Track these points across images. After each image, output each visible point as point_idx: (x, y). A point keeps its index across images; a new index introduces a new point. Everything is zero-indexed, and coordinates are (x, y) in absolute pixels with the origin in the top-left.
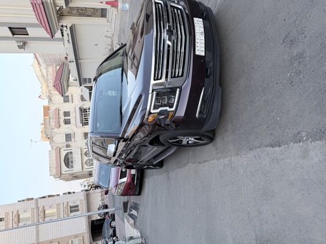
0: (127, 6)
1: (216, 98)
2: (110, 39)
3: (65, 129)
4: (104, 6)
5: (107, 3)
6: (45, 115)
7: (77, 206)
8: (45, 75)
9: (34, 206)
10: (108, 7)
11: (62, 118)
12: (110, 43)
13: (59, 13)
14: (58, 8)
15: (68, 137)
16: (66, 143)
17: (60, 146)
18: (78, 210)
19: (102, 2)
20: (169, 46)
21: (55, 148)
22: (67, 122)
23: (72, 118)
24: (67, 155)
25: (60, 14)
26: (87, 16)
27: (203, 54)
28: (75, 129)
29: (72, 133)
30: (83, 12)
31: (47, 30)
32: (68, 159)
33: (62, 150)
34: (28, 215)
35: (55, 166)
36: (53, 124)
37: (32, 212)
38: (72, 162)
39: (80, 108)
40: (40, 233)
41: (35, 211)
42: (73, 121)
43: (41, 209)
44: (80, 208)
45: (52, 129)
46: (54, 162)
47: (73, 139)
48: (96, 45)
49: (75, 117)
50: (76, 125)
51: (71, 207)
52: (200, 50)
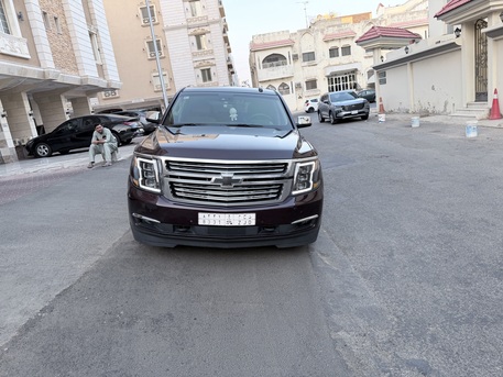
0: (473, 134)
1: (161, 240)
2: (442, 110)
3: (322, 51)
4: (491, 96)
5: (496, 102)
6: (354, 16)
7: (210, 79)
8: (416, 9)
9: (210, 19)
10: (490, 104)
11: (340, 45)
12: (437, 109)
13: (479, 23)
14: (486, 20)
15: (310, 57)
16: (300, 55)
17: (296, 45)
18: (205, 80)
19: (496, 92)
20: (210, 179)
21: (293, 38)
22: (333, 53)
23: (341, 59)
24: (283, 57)
25: (477, 24)
26: (477, 69)
27: (200, 222)
28: (321, 65)
29: (316, 61)
30: (481, 62)
31: (448, 6)
32: (276, 59)
33: (289, 49)
34: (199, 13)
35: (267, 41)
36: (330, 31)
37: (203, 18)
38: (271, 66)
39: (356, 70)
40: (176, 32)
41: (204, 22)
42: (335, 60)
43: (206, 28)
44: (208, 82)
45: (322, 31)
46: (272, 40)
47: (306, 63)
48: (433, 88)
49: (342, 64)
50: (329, 66)
51: (209, 70)
52: (205, 219)
